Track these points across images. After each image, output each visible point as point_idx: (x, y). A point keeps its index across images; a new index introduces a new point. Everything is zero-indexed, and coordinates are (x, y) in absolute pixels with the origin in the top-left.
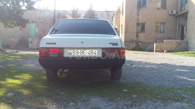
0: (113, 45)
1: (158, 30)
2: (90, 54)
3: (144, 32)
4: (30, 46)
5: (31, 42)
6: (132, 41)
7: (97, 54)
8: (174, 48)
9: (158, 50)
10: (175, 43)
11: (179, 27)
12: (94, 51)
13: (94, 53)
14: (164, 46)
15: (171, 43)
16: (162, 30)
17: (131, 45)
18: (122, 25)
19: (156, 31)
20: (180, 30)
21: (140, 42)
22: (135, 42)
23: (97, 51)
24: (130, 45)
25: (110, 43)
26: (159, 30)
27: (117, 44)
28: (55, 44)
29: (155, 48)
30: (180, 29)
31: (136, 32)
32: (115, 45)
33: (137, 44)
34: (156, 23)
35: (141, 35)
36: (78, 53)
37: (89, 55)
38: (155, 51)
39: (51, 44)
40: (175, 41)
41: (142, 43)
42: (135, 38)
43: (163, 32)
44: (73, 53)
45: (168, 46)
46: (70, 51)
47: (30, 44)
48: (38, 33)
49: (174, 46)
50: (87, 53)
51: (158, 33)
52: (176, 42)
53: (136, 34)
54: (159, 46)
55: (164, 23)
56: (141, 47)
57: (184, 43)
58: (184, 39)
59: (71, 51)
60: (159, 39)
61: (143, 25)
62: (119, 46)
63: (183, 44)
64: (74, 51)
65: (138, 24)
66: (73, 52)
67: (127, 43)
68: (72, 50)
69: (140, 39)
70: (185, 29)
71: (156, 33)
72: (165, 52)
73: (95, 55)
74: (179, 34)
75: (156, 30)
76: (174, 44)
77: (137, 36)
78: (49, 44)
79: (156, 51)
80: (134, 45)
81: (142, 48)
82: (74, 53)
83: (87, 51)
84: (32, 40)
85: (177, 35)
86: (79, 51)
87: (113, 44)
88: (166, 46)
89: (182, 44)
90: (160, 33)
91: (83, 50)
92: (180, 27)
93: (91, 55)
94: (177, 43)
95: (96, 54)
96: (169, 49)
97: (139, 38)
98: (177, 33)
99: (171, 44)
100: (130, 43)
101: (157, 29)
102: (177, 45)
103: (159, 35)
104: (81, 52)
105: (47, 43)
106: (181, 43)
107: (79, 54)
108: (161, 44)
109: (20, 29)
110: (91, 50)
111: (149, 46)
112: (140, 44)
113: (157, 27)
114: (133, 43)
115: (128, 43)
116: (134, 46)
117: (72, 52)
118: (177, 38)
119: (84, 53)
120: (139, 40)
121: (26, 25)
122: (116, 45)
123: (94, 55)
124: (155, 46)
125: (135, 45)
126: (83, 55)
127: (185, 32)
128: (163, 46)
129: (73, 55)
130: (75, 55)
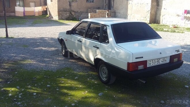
0: (177, 52)
3: (76, 1)
6: (65, 11)
13: (165, 60)
14: (97, 16)
15: (103, 13)
17: (65, 14)
21: (74, 11)
22: (69, 11)
24: (63, 14)
25: (175, 51)
28: (142, 57)
31: (68, 1)
33: (71, 13)
35: (74, 4)
39: (139, 58)
40: (105, 11)
42: (68, 7)
43: (93, 2)
44: (152, 63)
49: (105, 16)
51: (89, 2)
53: (68, 3)
54: (94, 16)
56: (74, 16)
58: (112, 9)
60: (90, 8)
67: (60, 12)
68: (151, 61)
69: (73, 9)
71: (87, 2)
74: (106, 4)
77: (70, 5)
80: (67, 14)
81: (75, 18)
82: (153, 63)
83: (161, 59)
85: (104, 5)
90: (91, 2)
93: (163, 62)
97: (72, 7)
98: (104, 3)
100: (63, 12)
103: (89, 5)
104: (158, 61)
105: (136, 58)
107: (156, 63)
108: (95, 14)
111: (81, 15)
112: (73, 13)
115: (62, 12)
118: (104, 7)
124: (89, 16)
125: (68, 14)
126: (158, 63)
127: (113, 3)
129: (152, 65)
130: (154, 64)
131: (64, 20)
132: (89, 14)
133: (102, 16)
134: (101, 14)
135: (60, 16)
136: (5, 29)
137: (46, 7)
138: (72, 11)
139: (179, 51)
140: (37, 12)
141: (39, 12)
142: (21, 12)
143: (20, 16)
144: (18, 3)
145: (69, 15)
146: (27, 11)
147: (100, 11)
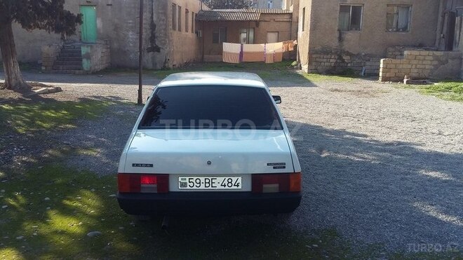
0: (274, 168)
1: (392, 22)
2: (225, 186)
3: (358, 28)
4: (86, 64)
5: (88, 57)
6: (326, 52)
7: (240, 185)
8: (429, 71)
9: (388, 75)
10: (431, 58)
11: (443, 17)
12: (234, 179)
13: (233, 183)
14: (405, 66)
15: (422, 58)
16: (401, 24)
17: (325, 60)
18: (304, 9)
19: (388, 27)
20: (445, 25)
21: (348, 54)
22: (336, 53)
23: (240, 178)
24: (321, 60)
25: (268, 164)
26: (394, 24)
27: (283, 166)
28: (151, 166)
29: (381, 70)
30: (446, 22)
31: (337, 28)
32: (279, 168)
33: (340, 57)
34: (388, 5)
35: (350, 36)
36: (200, 183)
37: (223, 187)
38: (380, 79)
39: (142, 165)
40: (431, 53)
41: (351, 55)
42: (334, 43)
43: (405, 29)
44: (188, 184)
45: (414, 67)
46: (182, 179)
47: (84, 61)
48: (102, 32)
49: (427, 67)
50: (218, 184)
51: (393, 31)
52: (434, 56)
53: (337, 35)
54: (393, 66)
55: (407, 7)
56: (349, 65)
57: (453, 59)
58: (454, 49)
59: (185, 179)
60: (393, 46)
61: (356, 11)
62: (288, 170)
63: (450, 61)
64: (191, 180)
65: (344, 9)
66: (190, 182)
67: (314, 56)
68: (187, 178)
69: (346, 46)
70: (459, 25)
71: (387, 30)
72: (405, 80)
73: (236, 187)
74: (442, 35)
75: (387, 23)
76: (429, 62)
77: (341, 39)
78: (137, 165)
79: (385, 79)
80: (331, 61)
81: (350, 69)
82: (191, 184)
83: (220, 179)
84: (89, 51)
85: (438, 37)
86: (202, 179)
87: (276, 166)
88: (409, 66)
89: (447, 61)
90: (398, 30)
91: (210, 178)
92: (446, 18)
93: (227, 187)
94: (436, 58)
95: (238, 186)
96: (414, 73)
97: (345, 43)
98: (438, 32)
99: (420, 62)
100: (322, 56)
101: (390, 22)
102: (435, 63)
103: (394, 37)
104: (207, 181)
105: (133, 165)
106: (444, 59)
107: (202, 187)
108: (398, 61)
109: (62, 39)
110: (227, 178)
111: (368, 63)
112: (346, 58)
113: (389, 16)
114: (329, 56)
115: (318, 56)
116: (333, 64)
117: (187, 181)
118: (437, 44)
119: (212, 183)
120: (344, 47)
121: (75, 29)
122: (281, 168)
123: (233, 187)
124: (381, 66)
125: (334, 61)
126: (210, 188)
127: (458, 32)
128: (401, 66)
129: (188, 187)
130: (195, 187)
131: (320, 74)
132: (382, 61)
133: (418, 66)
134: (415, 62)
135: (314, 63)
136: (137, 87)
137: (295, 42)
138: (344, 52)
139: (284, 167)
140: (270, 54)
141: (275, 55)
142: (234, 54)
143: (231, 62)
144: (244, 36)
145: (336, 62)
146: (247, 53)
147: (416, 52)
